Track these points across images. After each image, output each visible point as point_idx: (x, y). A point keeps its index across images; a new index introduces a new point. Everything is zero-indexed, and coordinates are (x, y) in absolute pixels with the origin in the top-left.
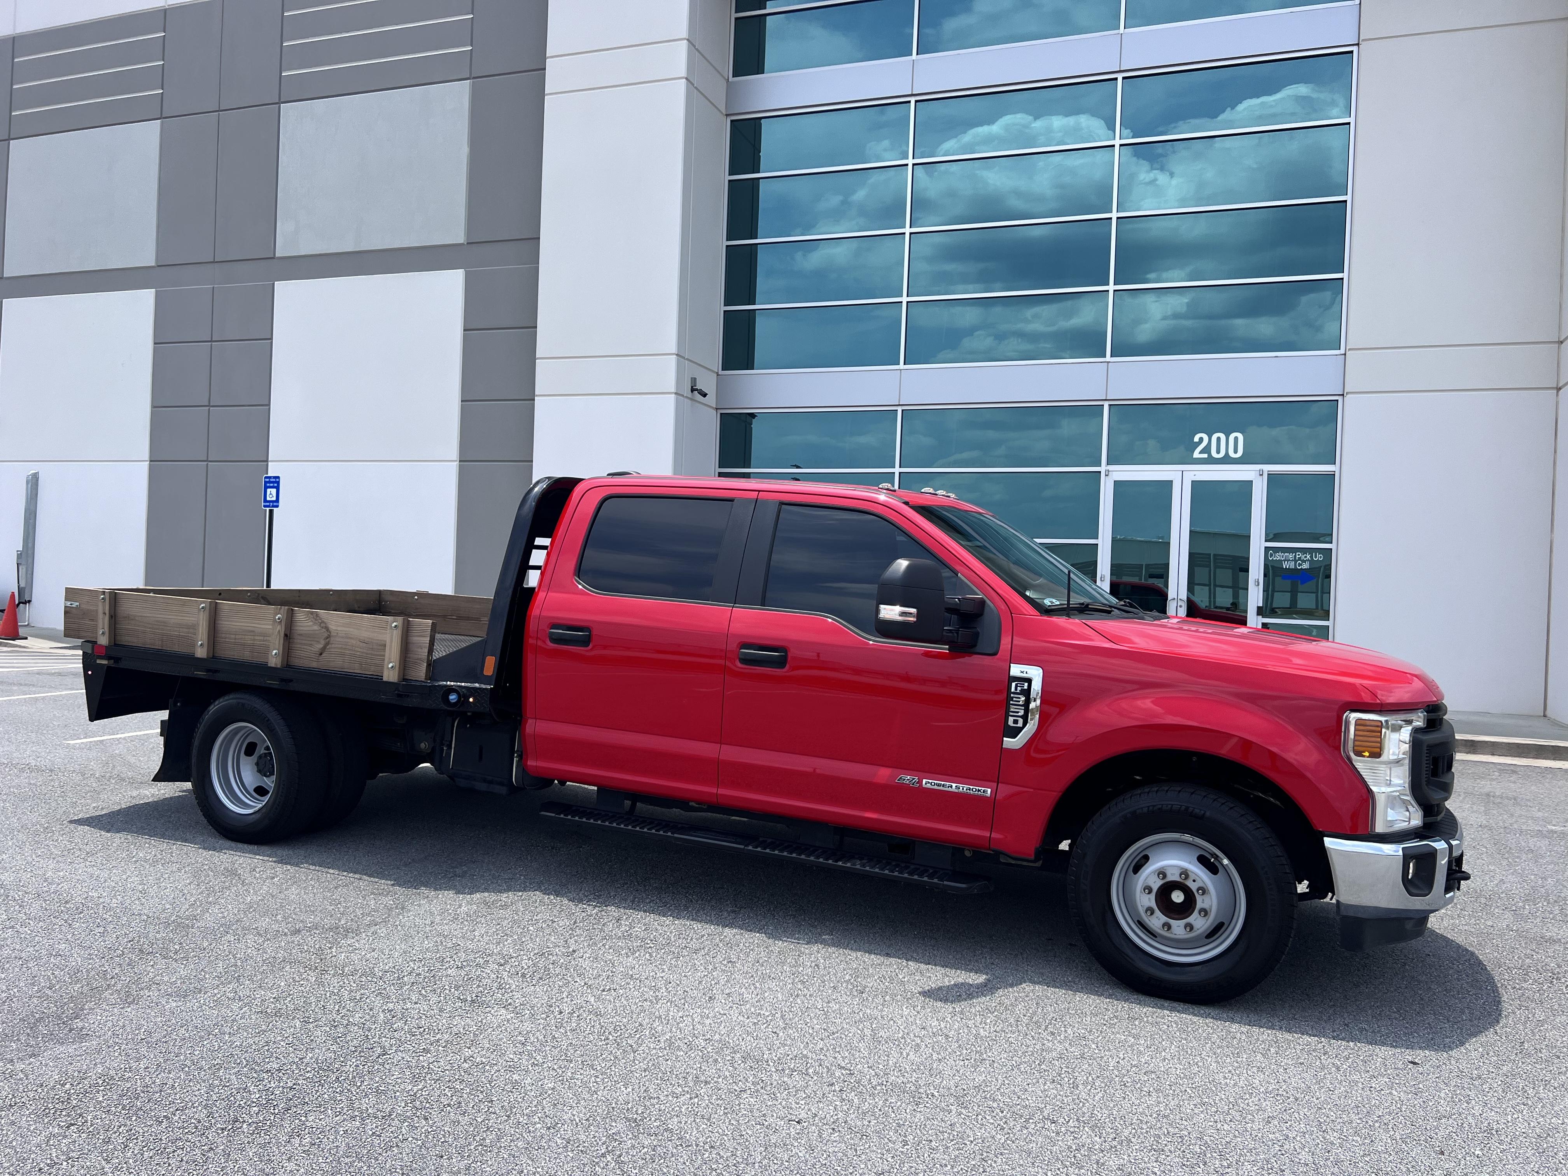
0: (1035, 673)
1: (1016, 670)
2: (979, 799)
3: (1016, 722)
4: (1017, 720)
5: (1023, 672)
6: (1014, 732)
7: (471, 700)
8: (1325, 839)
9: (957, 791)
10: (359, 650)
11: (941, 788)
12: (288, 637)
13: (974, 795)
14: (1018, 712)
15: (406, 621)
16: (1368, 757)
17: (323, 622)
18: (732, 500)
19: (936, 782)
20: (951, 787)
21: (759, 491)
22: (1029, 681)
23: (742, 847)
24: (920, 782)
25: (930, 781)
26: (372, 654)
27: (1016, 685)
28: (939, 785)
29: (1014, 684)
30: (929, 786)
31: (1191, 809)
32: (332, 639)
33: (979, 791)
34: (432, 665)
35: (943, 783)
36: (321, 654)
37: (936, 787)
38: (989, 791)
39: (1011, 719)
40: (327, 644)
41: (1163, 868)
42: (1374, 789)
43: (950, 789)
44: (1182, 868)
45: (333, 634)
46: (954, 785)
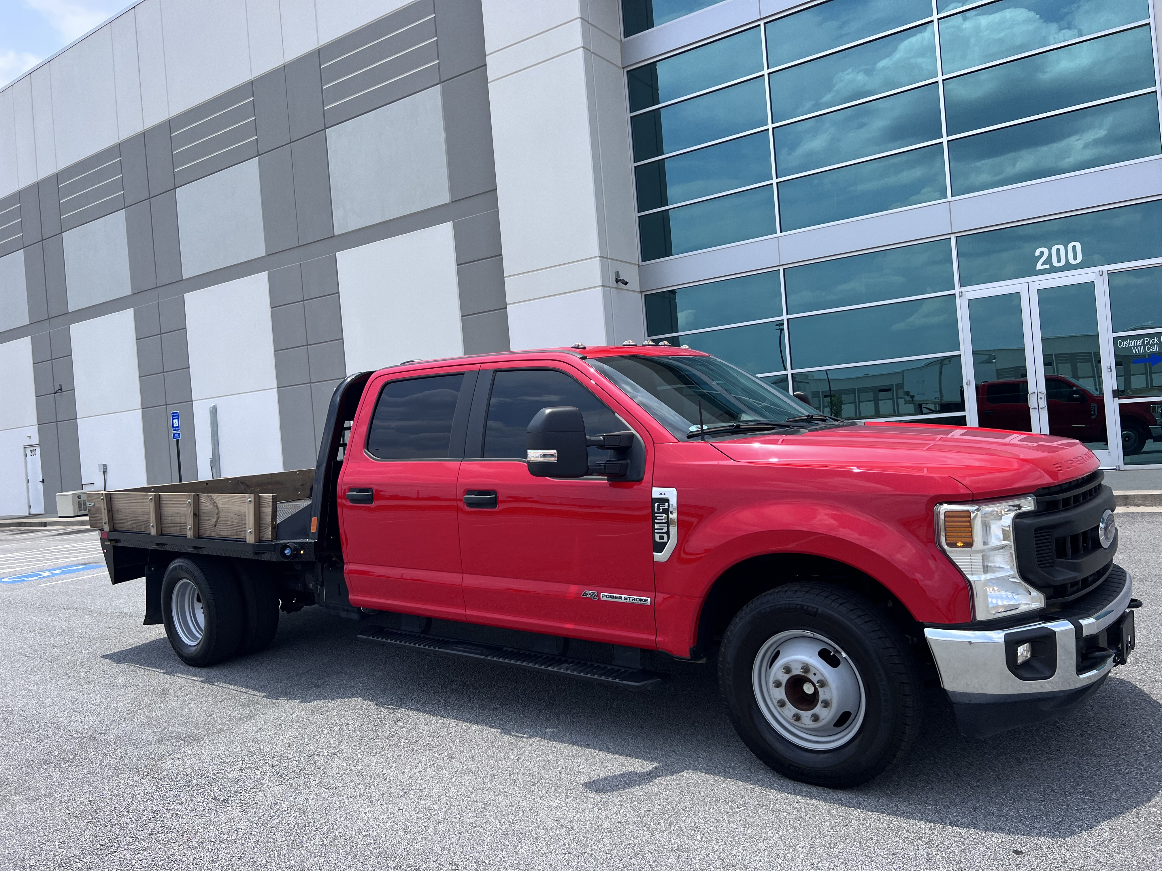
0: (671, 494)
1: (657, 492)
2: (640, 608)
3: (661, 538)
4: (663, 537)
5: (661, 494)
6: (660, 547)
7: (302, 552)
8: (926, 630)
9: (625, 601)
10: (235, 521)
11: (614, 600)
12: (196, 515)
13: (638, 605)
14: (662, 529)
15: (257, 497)
16: (962, 547)
17: (215, 502)
18: (463, 374)
19: (610, 594)
20: (621, 598)
21: (481, 363)
22: (667, 500)
23: (483, 657)
24: (598, 596)
25: (606, 594)
26: (242, 523)
27: (658, 505)
28: (612, 597)
29: (656, 505)
30: (605, 598)
31: (805, 607)
32: (220, 514)
33: (642, 600)
34: (276, 529)
35: (615, 595)
36: (215, 526)
37: (610, 599)
38: (649, 599)
39: (657, 536)
40: (218, 518)
41: (787, 663)
42: (970, 577)
43: (620, 600)
44: (803, 663)
45: (221, 511)
46: (623, 596)
